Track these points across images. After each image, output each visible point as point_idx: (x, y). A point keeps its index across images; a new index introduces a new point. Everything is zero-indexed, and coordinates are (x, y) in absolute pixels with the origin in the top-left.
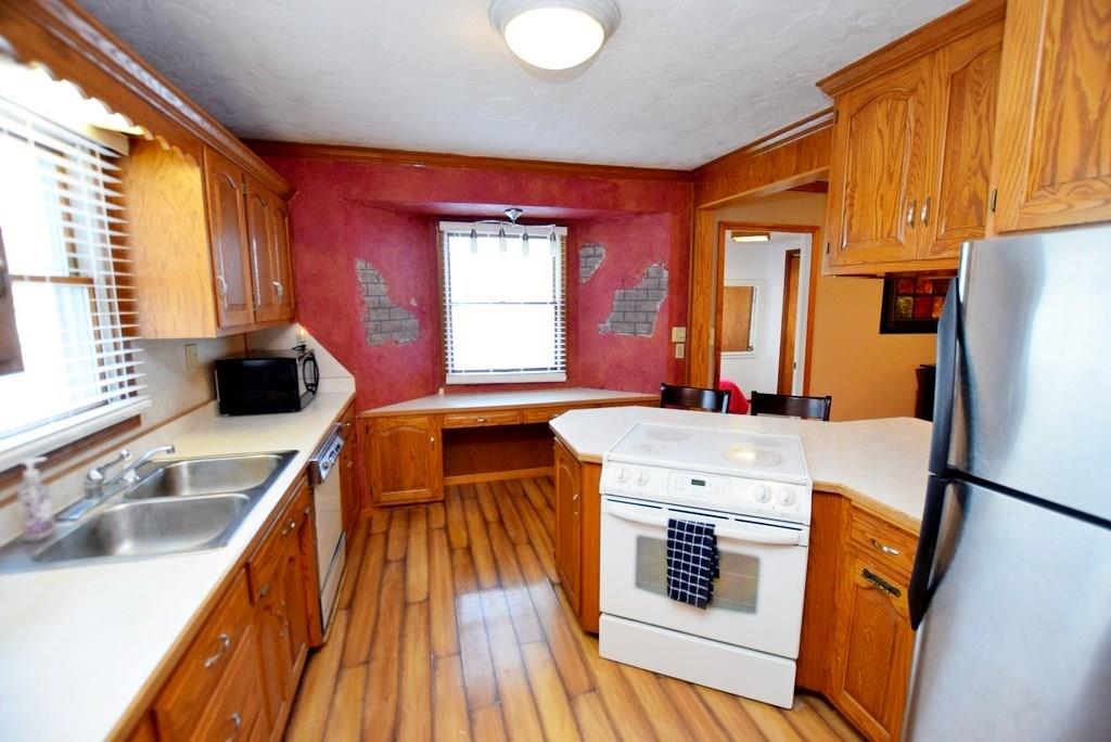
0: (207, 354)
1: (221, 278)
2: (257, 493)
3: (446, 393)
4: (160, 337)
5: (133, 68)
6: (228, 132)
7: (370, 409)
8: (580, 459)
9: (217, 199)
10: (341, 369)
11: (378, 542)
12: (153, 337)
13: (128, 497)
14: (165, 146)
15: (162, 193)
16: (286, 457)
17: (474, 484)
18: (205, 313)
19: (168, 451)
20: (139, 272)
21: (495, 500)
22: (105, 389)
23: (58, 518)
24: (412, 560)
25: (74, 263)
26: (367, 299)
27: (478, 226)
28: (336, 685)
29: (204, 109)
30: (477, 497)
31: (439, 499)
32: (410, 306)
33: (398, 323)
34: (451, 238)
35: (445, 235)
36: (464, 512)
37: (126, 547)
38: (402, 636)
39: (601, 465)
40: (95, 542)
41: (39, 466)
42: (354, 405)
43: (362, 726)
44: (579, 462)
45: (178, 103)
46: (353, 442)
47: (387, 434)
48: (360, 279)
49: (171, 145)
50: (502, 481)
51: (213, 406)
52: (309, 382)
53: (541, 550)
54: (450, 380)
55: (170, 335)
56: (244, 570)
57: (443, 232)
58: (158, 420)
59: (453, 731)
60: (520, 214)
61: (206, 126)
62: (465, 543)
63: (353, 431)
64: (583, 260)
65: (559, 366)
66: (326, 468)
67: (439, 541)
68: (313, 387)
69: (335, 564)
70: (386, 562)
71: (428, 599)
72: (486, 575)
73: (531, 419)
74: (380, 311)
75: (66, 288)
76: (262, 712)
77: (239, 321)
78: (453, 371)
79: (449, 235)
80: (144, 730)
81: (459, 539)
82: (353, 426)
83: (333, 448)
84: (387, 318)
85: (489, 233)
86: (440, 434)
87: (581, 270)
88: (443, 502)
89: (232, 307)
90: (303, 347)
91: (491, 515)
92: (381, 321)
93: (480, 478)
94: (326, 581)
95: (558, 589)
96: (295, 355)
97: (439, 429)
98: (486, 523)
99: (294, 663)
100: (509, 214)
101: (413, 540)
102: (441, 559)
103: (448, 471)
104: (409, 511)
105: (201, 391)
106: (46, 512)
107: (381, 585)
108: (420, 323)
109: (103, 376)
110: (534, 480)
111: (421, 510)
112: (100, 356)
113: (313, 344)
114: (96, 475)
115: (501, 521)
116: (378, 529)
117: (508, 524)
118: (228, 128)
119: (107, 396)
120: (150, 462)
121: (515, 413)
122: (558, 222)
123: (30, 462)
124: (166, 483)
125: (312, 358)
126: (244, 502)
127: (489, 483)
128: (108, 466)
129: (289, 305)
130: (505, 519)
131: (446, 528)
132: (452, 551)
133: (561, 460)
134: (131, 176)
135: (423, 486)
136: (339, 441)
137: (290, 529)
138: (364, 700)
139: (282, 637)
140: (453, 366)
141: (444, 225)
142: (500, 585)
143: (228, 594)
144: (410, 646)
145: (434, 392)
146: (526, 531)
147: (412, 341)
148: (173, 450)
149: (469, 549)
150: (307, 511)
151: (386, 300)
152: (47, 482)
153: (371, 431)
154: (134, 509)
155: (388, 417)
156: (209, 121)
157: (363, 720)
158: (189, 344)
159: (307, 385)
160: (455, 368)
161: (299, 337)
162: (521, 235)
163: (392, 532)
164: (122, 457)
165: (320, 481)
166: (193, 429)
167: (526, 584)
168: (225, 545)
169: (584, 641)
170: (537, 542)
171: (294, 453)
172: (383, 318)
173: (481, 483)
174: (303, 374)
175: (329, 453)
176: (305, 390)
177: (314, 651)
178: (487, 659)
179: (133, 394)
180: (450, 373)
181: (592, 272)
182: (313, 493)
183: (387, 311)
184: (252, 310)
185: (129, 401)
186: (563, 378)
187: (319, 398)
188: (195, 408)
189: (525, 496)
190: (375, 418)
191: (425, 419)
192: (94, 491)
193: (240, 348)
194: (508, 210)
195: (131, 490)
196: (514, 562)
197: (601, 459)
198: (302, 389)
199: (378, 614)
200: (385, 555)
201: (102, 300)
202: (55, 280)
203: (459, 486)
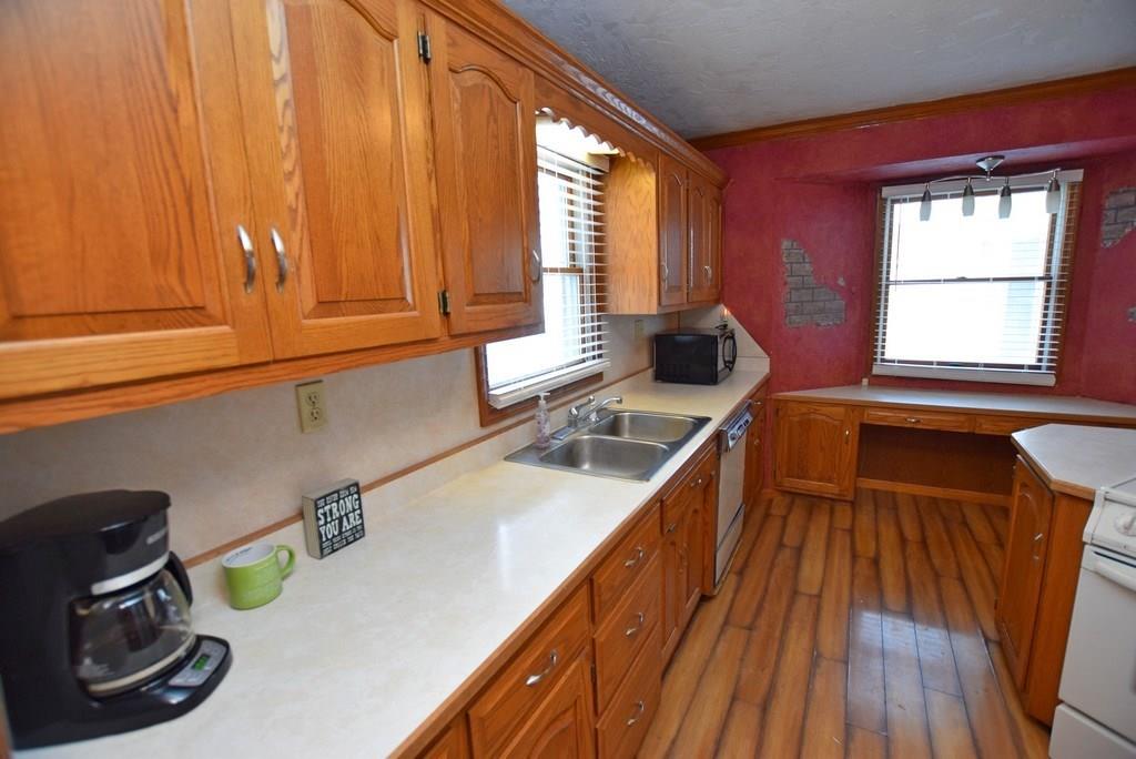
0: (651, 329)
1: (664, 264)
2: (676, 446)
3: (871, 384)
4: (620, 313)
5: (615, 102)
6: (678, 137)
7: (782, 391)
8: (1052, 487)
9: (666, 197)
10: (758, 350)
11: (775, 524)
12: (615, 313)
13: (591, 432)
14: (633, 159)
15: (629, 197)
16: (701, 422)
17: (894, 493)
18: (651, 295)
19: (618, 402)
20: (611, 262)
21: (920, 517)
22: (584, 351)
23: (553, 436)
24: (808, 552)
25: (573, 257)
26: (789, 279)
27: (933, 186)
28: (719, 636)
29: (661, 121)
30: (895, 508)
31: (848, 498)
32: (838, 285)
33: (821, 304)
34: (896, 206)
35: (889, 203)
36: (876, 519)
37: (586, 466)
38: (787, 619)
39: (1091, 503)
40: (569, 458)
41: (546, 398)
42: (767, 385)
43: (737, 682)
44: (1051, 492)
45: (643, 122)
46: (762, 421)
47: (796, 419)
48: (784, 259)
49: (636, 158)
50: (935, 498)
51: (650, 373)
52: (727, 359)
53: (977, 594)
54: (876, 370)
55: (626, 312)
56: (659, 504)
57: (886, 200)
58: (613, 379)
59: (825, 734)
60: (1000, 162)
61: (662, 135)
62: (872, 554)
63: (762, 410)
64: (1111, 214)
65: (1044, 364)
66: (733, 439)
67: (841, 541)
68: (730, 365)
69: (733, 530)
70: (781, 545)
71: (819, 596)
72: (893, 596)
73: (987, 428)
74: (804, 291)
75: (567, 277)
76: (659, 624)
77: (676, 301)
78: (883, 360)
79: (894, 202)
80: (584, 590)
81: (867, 547)
82: (763, 406)
83: (742, 422)
84: (810, 299)
85: (949, 193)
86: (857, 429)
87: (1104, 228)
88: (852, 503)
89: (671, 289)
90: (725, 326)
91: (911, 532)
92: (802, 302)
93: (901, 488)
94: (722, 542)
95: (994, 649)
96: (717, 333)
97: (857, 423)
98: (903, 541)
99: (688, 599)
100: (983, 165)
101: (812, 533)
102: (841, 562)
103: (863, 470)
104: (813, 502)
105: (643, 359)
106: (547, 431)
107: (773, 564)
108: (846, 305)
109: (584, 341)
110: (983, 508)
111: (826, 506)
112: (584, 336)
113: (734, 324)
114: (574, 411)
115: (924, 543)
116: (777, 511)
117: (933, 551)
118: (678, 133)
119: (585, 355)
120: (605, 409)
121: (962, 418)
122: (1065, 163)
123: (542, 394)
124: (614, 427)
125: (732, 337)
126: (665, 451)
127: (914, 497)
128: (582, 406)
129: (717, 287)
130: (931, 541)
131: (851, 531)
132: (854, 557)
133: (1024, 486)
134: (610, 188)
135: (830, 480)
136: (748, 417)
137: (697, 484)
138: (742, 660)
139: (681, 573)
140: (883, 354)
141: (886, 191)
142: (909, 614)
143: (645, 520)
144: (793, 633)
145: (856, 382)
146: (958, 565)
147: (835, 324)
148: (620, 402)
149: (876, 562)
150: (713, 473)
151: (810, 280)
152: (550, 410)
153: (781, 413)
154: (593, 440)
155: (800, 402)
156: (665, 131)
157: (739, 678)
158: (638, 319)
159: (725, 362)
160: (887, 357)
161: (722, 317)
162: (1000, 189)
163: (792, 518)
164: (590, 401)
165: (727, 449)
166: (636, 390)
167: (947, 626)
168: (648, 480)
169: (1025, 729)
170: (973, 582)
171: (709, 419)
172: (805, 299)
173: (903, 493)
174: (723, 350)
175: (737, 427)
176: (723, 366)
177: (705, 598)
178: (879, 683)
179: (600, 356)
180: (879, 363)
181: (1128, 230)
182: (719, 459)
183: (811, 291)
184: (686, 291)
185: (597, 361)
186: (1051, 381)
187: (735, 375)
188: (638, 373)
189: (965, 523)
190: (786, 401)
191: (841, 410)
192: (573, 422)
193: (674, 325)
194: (982, 160)
195: (593, 426)
196: (933, 595)
197: (1093, 493)
198: (721, 365)
199: (766, 590)
200: (781, 538)
201: (587, 285)
202: (563, 270)
203: (874, 491)
